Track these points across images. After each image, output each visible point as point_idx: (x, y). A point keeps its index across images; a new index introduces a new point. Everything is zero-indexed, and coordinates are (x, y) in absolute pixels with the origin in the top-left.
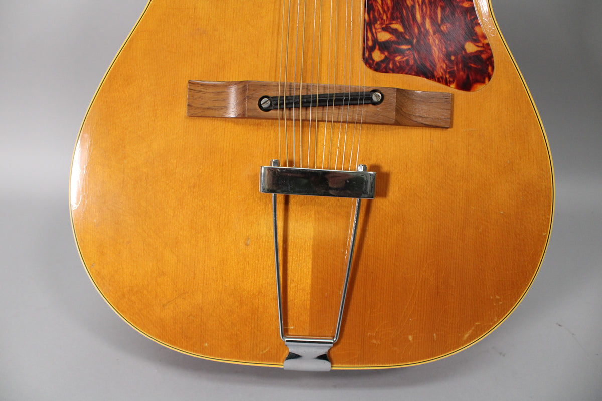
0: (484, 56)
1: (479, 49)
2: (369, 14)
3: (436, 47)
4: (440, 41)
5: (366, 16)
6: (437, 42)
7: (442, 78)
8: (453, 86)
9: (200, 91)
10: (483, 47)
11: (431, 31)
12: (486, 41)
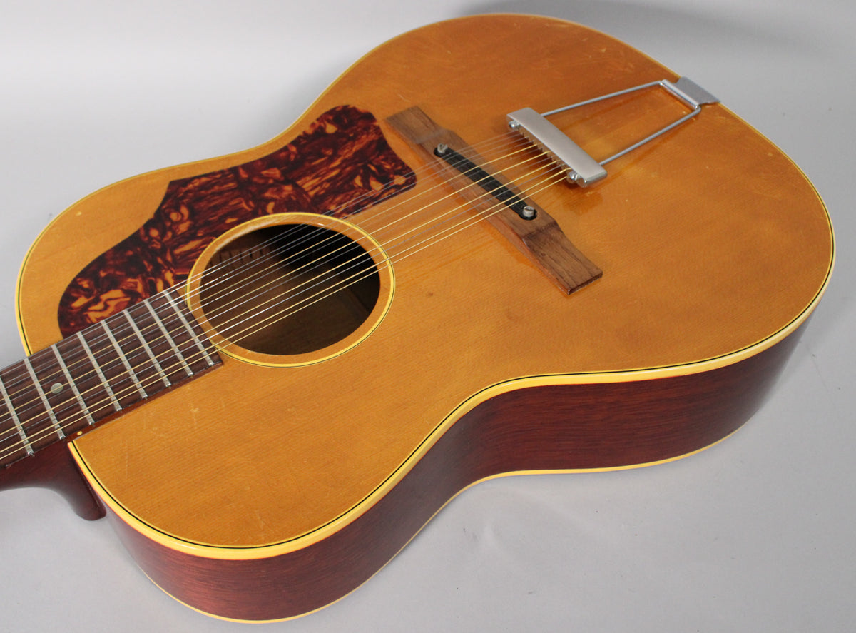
0: (331, 118)
1: (326, 123)
2: (365, 205)
3: (352, 150)
4: (344, 149)
5: (368, 206)
6: (346, 151)
7: (376, 133)
8: (377, 124)
9: (570, 276)
10: (322, 121)
11: (340, 159)
12: (316, 122)
